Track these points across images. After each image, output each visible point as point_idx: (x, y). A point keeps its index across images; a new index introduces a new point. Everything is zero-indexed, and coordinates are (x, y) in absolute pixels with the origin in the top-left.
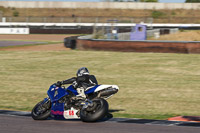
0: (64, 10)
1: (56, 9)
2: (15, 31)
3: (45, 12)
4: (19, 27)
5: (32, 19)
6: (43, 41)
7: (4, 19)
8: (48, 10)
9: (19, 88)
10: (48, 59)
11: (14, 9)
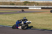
0: (50, 3)
1: (48, 3)
2: (37, 8)
3: (45, 4)
4: (38, 7)
5: (42, 5)
6: (45, 11)
7: (35, 5)
8: (46, 3)
9: (39, 23)
10: (46, 15)
11: (37, 3)
